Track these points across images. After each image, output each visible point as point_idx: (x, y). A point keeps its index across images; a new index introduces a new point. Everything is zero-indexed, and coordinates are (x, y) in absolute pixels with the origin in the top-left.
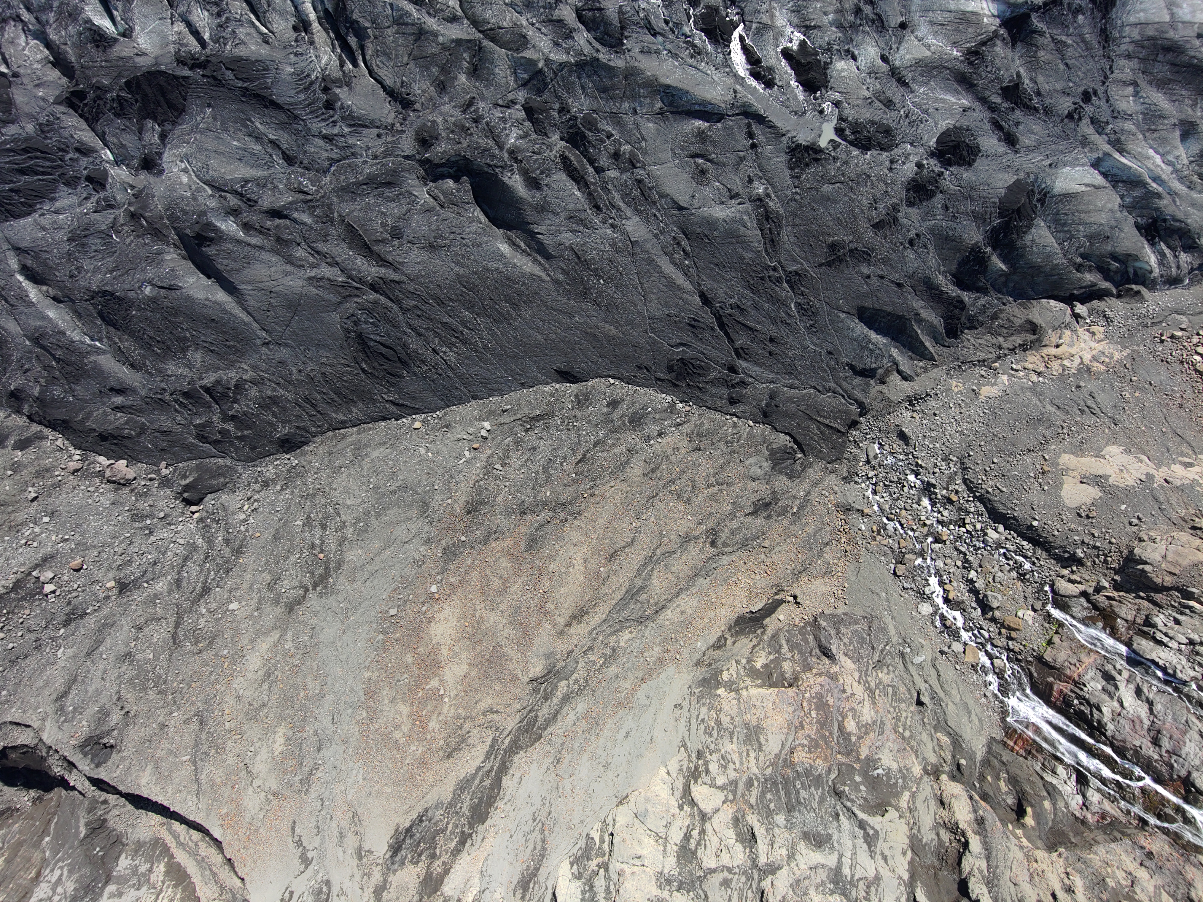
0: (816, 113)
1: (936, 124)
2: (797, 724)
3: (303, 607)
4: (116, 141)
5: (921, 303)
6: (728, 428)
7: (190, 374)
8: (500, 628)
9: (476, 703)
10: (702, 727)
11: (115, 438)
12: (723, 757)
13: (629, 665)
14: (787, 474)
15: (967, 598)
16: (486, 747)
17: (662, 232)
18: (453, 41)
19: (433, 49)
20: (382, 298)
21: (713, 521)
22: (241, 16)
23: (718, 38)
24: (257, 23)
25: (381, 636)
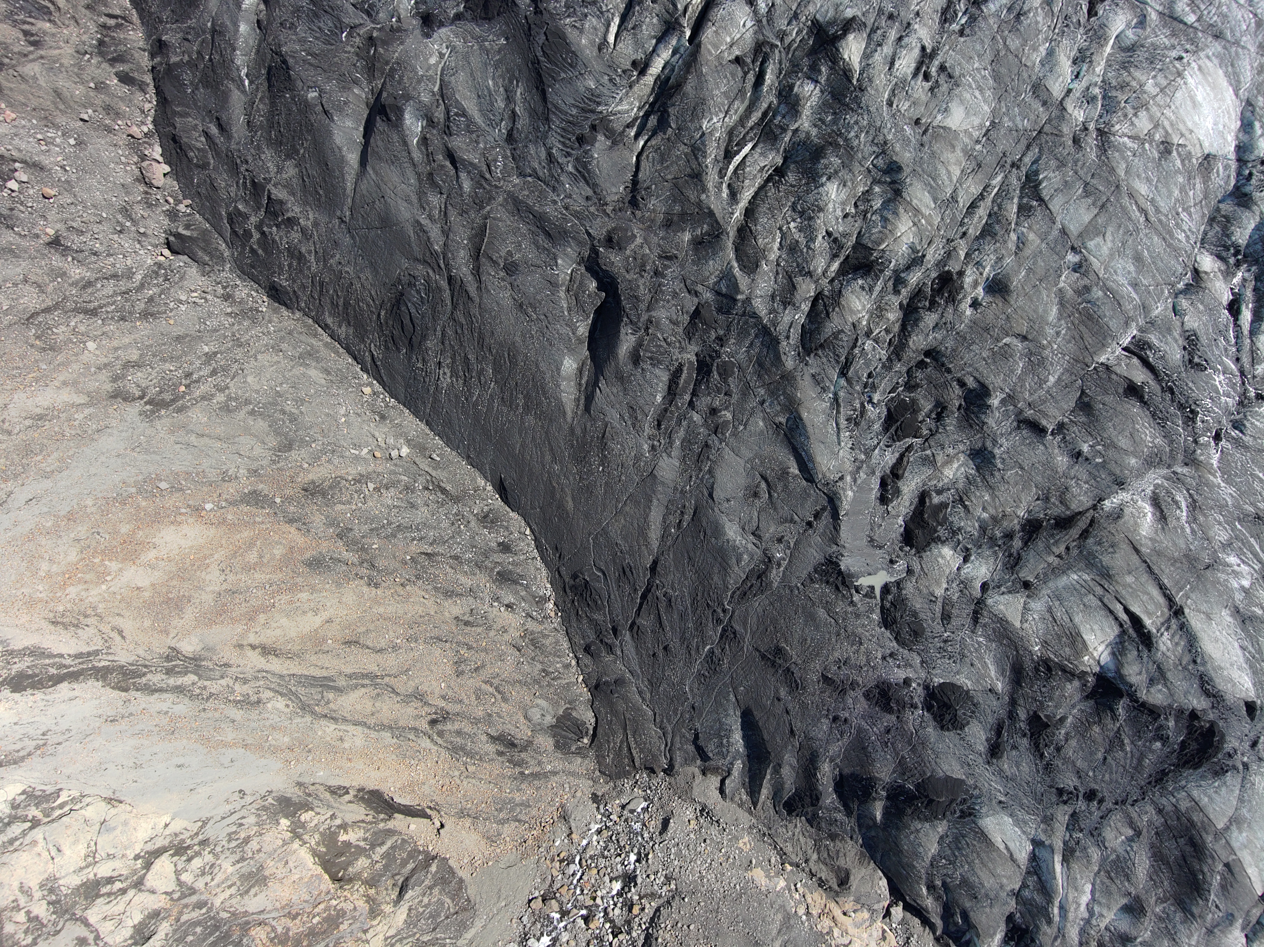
0: (888, 558)
1: (958, 673)
2: (294, 912)
3: (123, 405)
5: (794, 761)
6: (561, 662)
7: (272, 174)
8: (208, 589)
9: (118, 615)
10: (234, 828)
11: (181, 149)
12: (213, 865)
13: (253, 725)
16: (85, 649)
17: (682, 492)
18: (709, 208)
19: (692, 196)
20: (448, 291)
21: (457, 708)
22: (608, 11)
23: (894, 428)
24: (614, 29)
25: (134, 490)
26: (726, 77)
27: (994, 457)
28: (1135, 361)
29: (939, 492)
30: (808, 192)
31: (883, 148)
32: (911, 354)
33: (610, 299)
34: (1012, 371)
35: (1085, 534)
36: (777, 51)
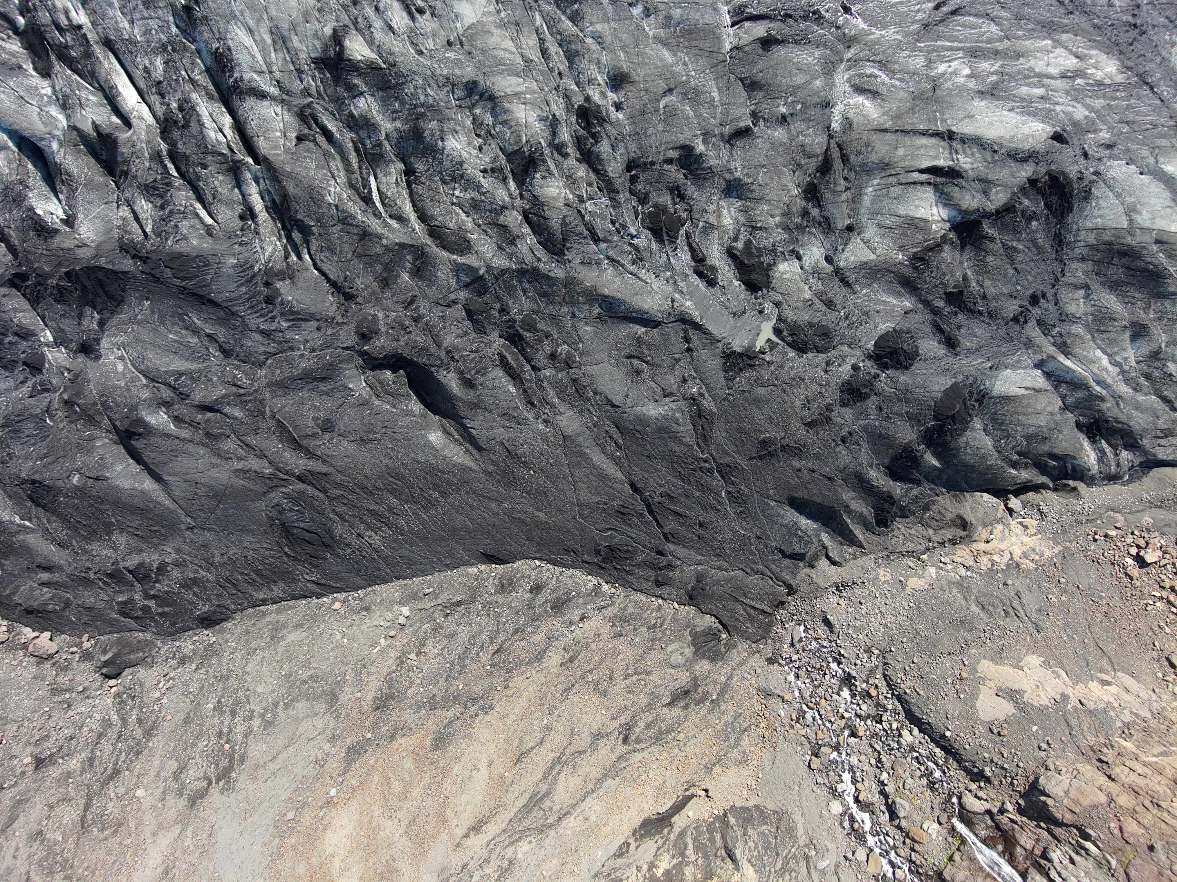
0: (756, 312)
1: (876, 326)
3: (205, 801)
4: (55, 325)
5: (852, 494)
6: (653, 610)
7: (114, 556)
8: (396, 838)
11: (40, 612)
13: (524, 879)
14: (709, 658)
15: (877, 799)
17: (596, 425)
18: (397, 244)
19: (377, 249)
20: (308, 487)
21: (628, 714)
22: (186, 207)
23: (665, 235)
24: (203, 213)
25: (277, 841)
26: (305, 157)
27: (740, 180)
28: (747, 24)
29: (736, 239)
30: (441, 163)
31: (451, 83)
32: (620, 181)
33: (409, 370)
34: (688, 118)
35: (845, 159)
36: (315, 106)
